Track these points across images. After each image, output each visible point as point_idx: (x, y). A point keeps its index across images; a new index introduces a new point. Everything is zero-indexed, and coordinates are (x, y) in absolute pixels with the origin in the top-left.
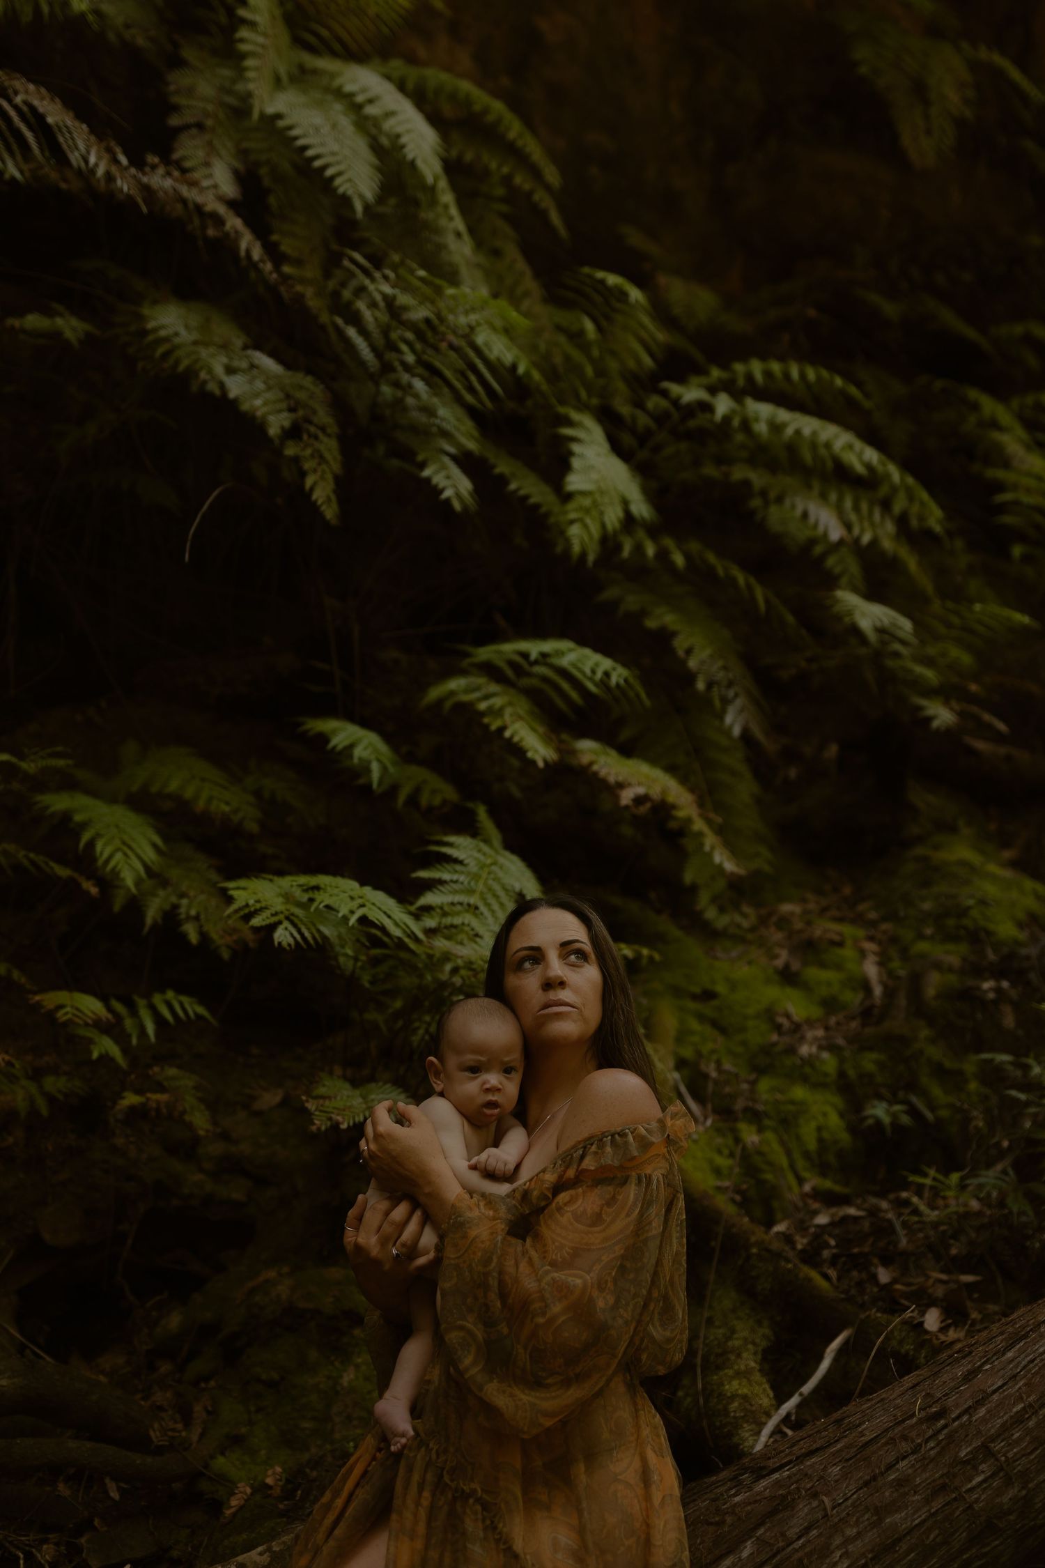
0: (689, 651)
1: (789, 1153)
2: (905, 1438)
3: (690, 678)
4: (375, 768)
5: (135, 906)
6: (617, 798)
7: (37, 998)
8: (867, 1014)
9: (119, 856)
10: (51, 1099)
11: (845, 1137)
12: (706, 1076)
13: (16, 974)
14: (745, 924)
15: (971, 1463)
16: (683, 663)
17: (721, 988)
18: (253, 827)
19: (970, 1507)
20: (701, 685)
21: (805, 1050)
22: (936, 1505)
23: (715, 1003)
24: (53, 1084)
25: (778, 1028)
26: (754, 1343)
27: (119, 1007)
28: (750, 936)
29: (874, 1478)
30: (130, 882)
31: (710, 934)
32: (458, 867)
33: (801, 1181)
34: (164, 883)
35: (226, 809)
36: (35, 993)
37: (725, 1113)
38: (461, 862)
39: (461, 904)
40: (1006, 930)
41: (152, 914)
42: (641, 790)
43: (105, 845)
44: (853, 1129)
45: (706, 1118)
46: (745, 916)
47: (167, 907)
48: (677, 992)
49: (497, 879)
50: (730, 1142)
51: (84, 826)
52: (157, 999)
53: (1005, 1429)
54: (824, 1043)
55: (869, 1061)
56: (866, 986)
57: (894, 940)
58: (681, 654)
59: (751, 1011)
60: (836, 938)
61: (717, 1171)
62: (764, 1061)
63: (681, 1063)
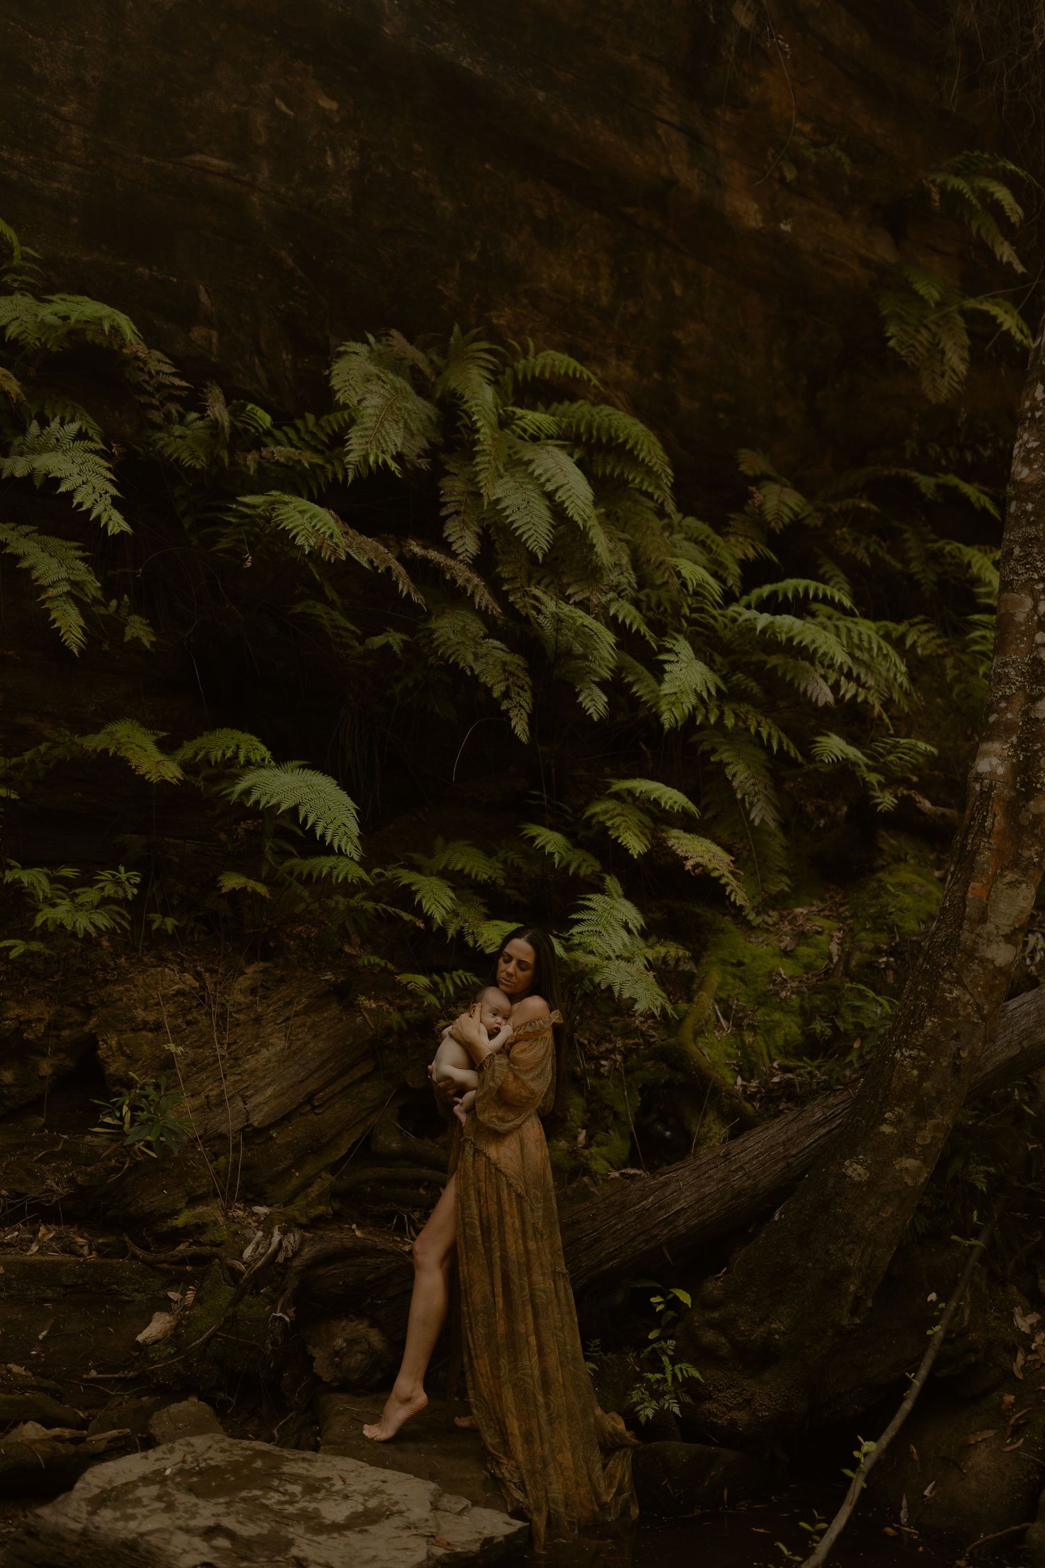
0: (734, 775)
1: (768, 1047)
3: (735, 793)
4: (557, 858)
5: (442, 930)
6: (683, 867)
7: (399, 978)
8: (828, 973)
9: (433, 906)
10: (408, 1022)
11: (799, 1038)
12: (731, 1007)
13: (389, 965)
14: (770, 921)
15: (736, 1171)
16: (730, 782)
17: (746, 960)
18: (501, 882)
19: (733, 1187)
20: (739, 796)
21: (783, 994)
22: (720, 1186)
23: (743, 968)
24: (409, 1014)
25: (774, 982)
27: (436, 978)
28: (771, 929)
30: (439, 921)
31: (749, 927)
32: (592, 912)
33: (772, 1060)
34: (457, 915)
35: (485, 877)
36: (398, 974)
37: (738, 1026)
38: (594, 909)
39: (592, 931)
40: (910, 925)
41: (451, 932)
42: (700, 860)
43: (427, 901)
44: (803, 1033)
45: (729, 1029)
46: (769, 916)
47: (459, 928)
48: (723, 962)
49: (614, 915)
50: (739, 1041)
51: (416, 892)
52: (455, 974)
53: (751, 1160)
54: (796, 990)
55: (818, 1000)
56: (830, 956)
57: (851, 930)
58: (730, 778)
59: (761, 973)
60: (820, 930)
61: (729, 1056)
62: (762, 1000)
63: (719, 1001)
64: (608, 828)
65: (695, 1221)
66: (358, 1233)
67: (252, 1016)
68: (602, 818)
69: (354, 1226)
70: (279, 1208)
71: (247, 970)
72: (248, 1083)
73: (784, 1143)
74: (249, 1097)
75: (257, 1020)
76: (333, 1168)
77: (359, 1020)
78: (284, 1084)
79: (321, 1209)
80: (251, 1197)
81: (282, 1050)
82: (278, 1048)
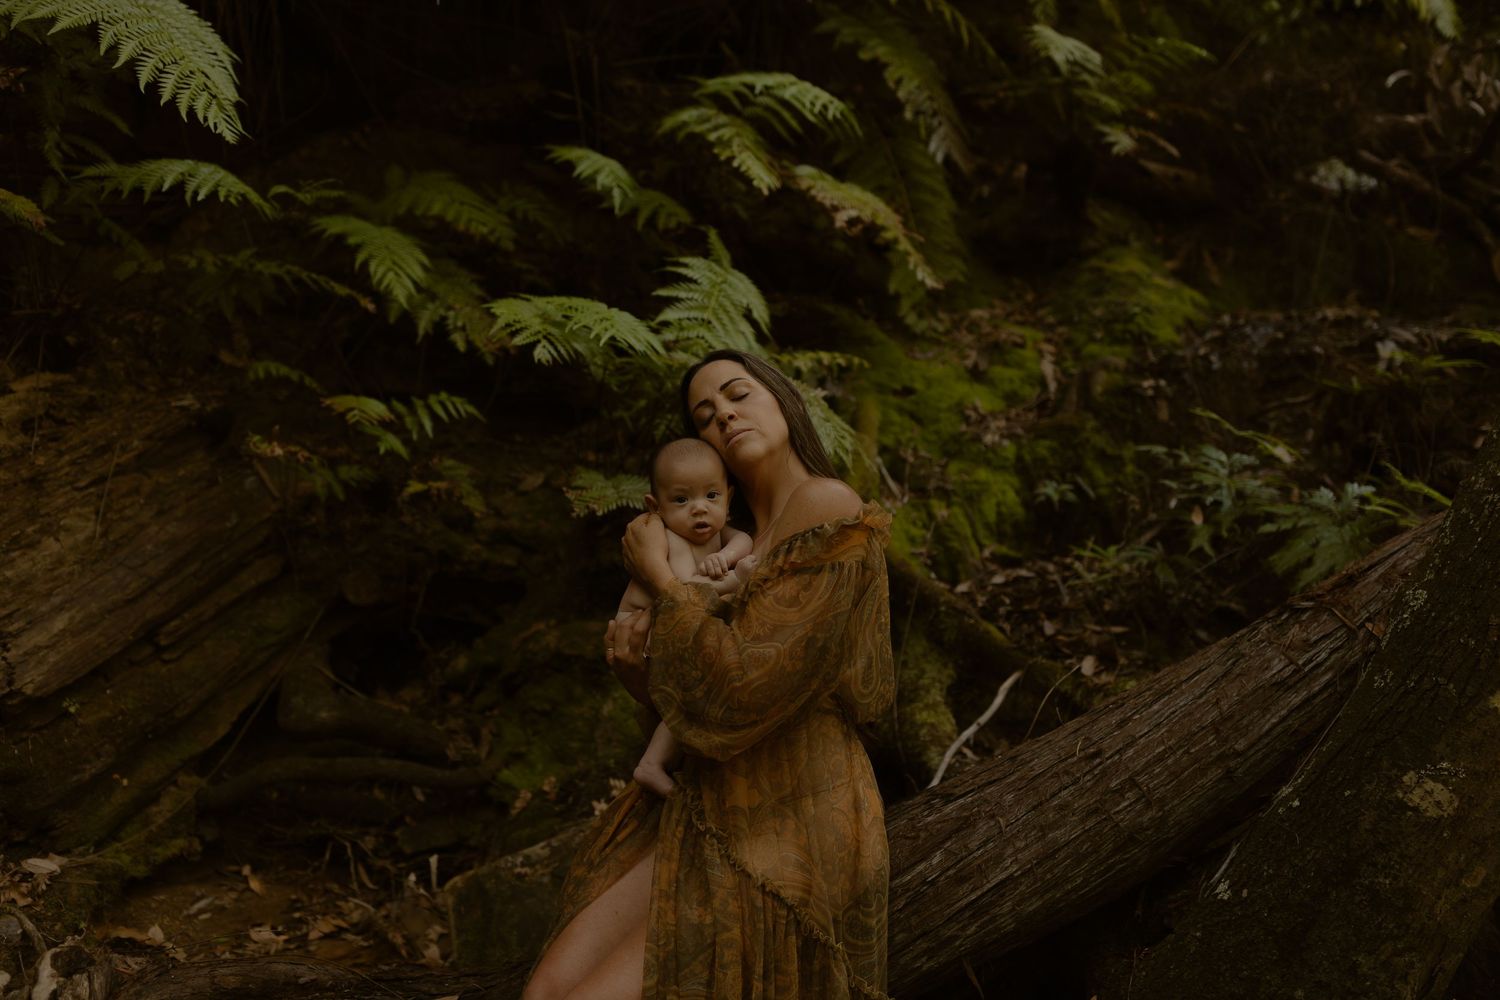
0: (899, 82)
1: (972, 525)
2: (1066, 773)
3: (898, 107)
4: (616, 193)
5: (408, 319)
6: (832, 221)
7: (328, 402)
8: (1042, 406)
9: (391, 275)
10: (345, 485)
11: (1020, 511)
12: (904, 461)
13: (308, 381)
14: (941, 328)
15: (1120, 792)
16: (893, 93)
17: (919, 385)
18: (509, 246)
19: (1117, 825)
20: (908, 115)
21: (989, 438)
22: (1090, 824)
23: (913, 397)
24: (347, 472)
25: (967, 419)
26: (940, 682)
27: (400, 407)
28: (944, 339)
29: (1041, 804)
30: (402, 300)
31: (909, 337)
32: (692, 286)
33: (981, 547)
34: (433, 297)
35: (484, 230)
36: (326, 397)
37: (920, 492)
38: (695, 282)
39: (696, 319)
40: (1166, 333)
41: (423, 325)
42: (853, 213)
43: (378, 266)
44: (1027, 504)
45: (903, 495)
46: (940, 320)
47: (437, 318)
48: (881, 389)
49: (727, 297)
50: (924, 516)
51: (358, 247)
52: (433, 400)
53: (1148, 765)
54: (1005, 432)
55: (1043, 448)
56: (1042, 382)
57: (1068, 342)
58: (891, 84)
59: (944, 405)
60: (1019, 340)
61: (912, 540)
62: (953, 448)
63: (883, 450)
64: (711, 145)
65: (1035, 904)
66: (255, 885)
67: (25, 473)
68: (698, 129)
69: (246, 870)
70: (82, 855)
71: (14, 386)
72: (13, 607)
73: (1215, 727)
74: (16, 635)
75: (36, 482)
76: (201, 764)
77: (250, 482)
78: (94, 607)
79: (178, 845)
80: (19, 837)
81: (90, 539)
82: (81, 537)
